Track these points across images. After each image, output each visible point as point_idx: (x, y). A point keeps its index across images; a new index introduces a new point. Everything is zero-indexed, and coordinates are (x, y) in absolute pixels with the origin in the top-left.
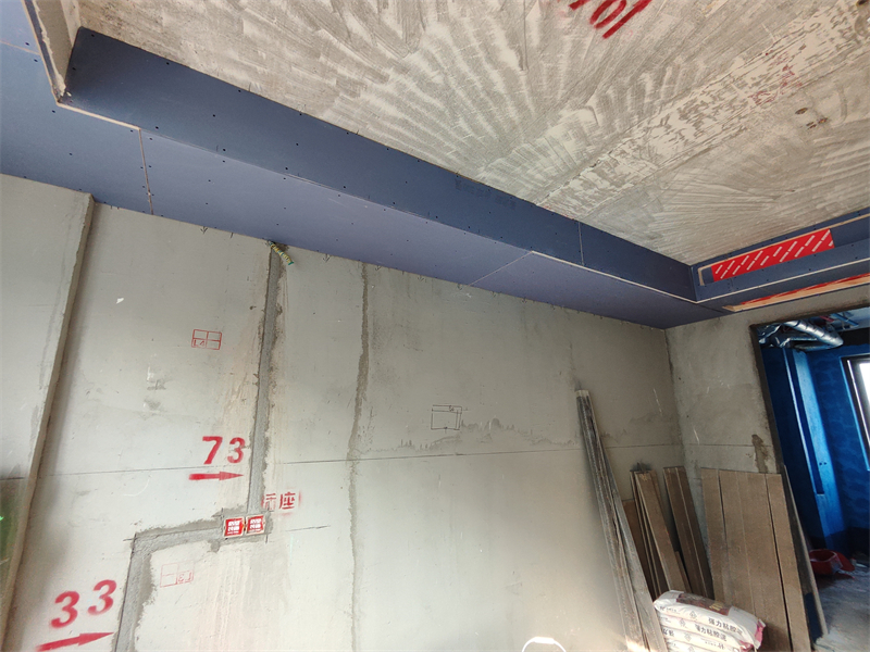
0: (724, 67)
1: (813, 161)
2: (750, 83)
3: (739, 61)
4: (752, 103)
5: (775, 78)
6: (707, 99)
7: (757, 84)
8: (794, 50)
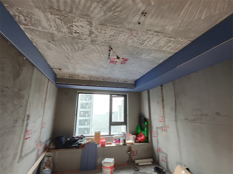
0: (130, 46)
2: (133, 40)
3: (129, 45)
4: (138, 36)
5: (131, 37)
6: (138, 43)
7: (133, 39)
8: (124, 40)
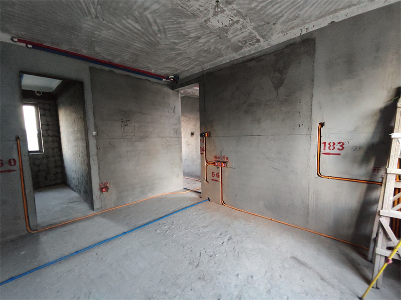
1: (125, 17)
